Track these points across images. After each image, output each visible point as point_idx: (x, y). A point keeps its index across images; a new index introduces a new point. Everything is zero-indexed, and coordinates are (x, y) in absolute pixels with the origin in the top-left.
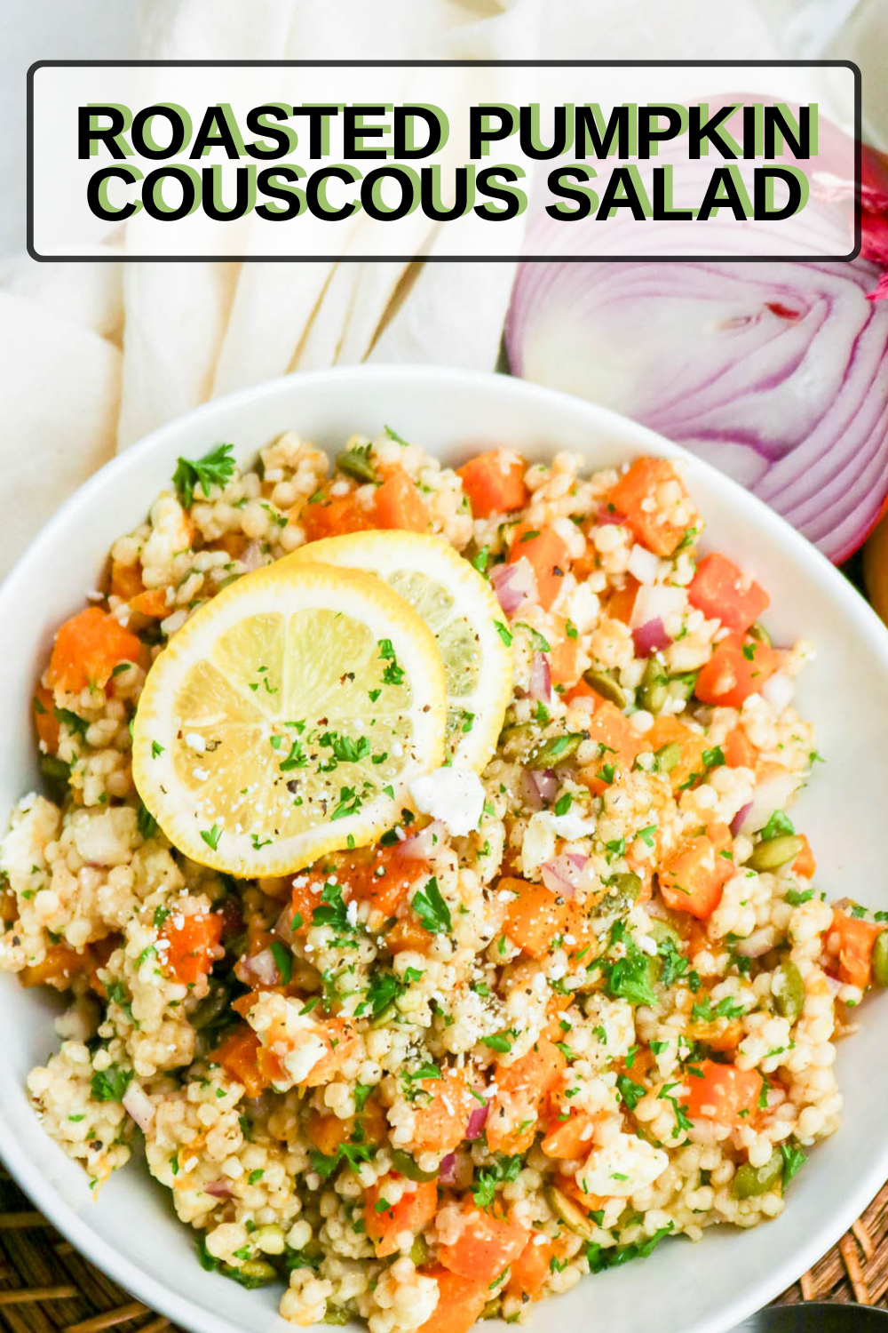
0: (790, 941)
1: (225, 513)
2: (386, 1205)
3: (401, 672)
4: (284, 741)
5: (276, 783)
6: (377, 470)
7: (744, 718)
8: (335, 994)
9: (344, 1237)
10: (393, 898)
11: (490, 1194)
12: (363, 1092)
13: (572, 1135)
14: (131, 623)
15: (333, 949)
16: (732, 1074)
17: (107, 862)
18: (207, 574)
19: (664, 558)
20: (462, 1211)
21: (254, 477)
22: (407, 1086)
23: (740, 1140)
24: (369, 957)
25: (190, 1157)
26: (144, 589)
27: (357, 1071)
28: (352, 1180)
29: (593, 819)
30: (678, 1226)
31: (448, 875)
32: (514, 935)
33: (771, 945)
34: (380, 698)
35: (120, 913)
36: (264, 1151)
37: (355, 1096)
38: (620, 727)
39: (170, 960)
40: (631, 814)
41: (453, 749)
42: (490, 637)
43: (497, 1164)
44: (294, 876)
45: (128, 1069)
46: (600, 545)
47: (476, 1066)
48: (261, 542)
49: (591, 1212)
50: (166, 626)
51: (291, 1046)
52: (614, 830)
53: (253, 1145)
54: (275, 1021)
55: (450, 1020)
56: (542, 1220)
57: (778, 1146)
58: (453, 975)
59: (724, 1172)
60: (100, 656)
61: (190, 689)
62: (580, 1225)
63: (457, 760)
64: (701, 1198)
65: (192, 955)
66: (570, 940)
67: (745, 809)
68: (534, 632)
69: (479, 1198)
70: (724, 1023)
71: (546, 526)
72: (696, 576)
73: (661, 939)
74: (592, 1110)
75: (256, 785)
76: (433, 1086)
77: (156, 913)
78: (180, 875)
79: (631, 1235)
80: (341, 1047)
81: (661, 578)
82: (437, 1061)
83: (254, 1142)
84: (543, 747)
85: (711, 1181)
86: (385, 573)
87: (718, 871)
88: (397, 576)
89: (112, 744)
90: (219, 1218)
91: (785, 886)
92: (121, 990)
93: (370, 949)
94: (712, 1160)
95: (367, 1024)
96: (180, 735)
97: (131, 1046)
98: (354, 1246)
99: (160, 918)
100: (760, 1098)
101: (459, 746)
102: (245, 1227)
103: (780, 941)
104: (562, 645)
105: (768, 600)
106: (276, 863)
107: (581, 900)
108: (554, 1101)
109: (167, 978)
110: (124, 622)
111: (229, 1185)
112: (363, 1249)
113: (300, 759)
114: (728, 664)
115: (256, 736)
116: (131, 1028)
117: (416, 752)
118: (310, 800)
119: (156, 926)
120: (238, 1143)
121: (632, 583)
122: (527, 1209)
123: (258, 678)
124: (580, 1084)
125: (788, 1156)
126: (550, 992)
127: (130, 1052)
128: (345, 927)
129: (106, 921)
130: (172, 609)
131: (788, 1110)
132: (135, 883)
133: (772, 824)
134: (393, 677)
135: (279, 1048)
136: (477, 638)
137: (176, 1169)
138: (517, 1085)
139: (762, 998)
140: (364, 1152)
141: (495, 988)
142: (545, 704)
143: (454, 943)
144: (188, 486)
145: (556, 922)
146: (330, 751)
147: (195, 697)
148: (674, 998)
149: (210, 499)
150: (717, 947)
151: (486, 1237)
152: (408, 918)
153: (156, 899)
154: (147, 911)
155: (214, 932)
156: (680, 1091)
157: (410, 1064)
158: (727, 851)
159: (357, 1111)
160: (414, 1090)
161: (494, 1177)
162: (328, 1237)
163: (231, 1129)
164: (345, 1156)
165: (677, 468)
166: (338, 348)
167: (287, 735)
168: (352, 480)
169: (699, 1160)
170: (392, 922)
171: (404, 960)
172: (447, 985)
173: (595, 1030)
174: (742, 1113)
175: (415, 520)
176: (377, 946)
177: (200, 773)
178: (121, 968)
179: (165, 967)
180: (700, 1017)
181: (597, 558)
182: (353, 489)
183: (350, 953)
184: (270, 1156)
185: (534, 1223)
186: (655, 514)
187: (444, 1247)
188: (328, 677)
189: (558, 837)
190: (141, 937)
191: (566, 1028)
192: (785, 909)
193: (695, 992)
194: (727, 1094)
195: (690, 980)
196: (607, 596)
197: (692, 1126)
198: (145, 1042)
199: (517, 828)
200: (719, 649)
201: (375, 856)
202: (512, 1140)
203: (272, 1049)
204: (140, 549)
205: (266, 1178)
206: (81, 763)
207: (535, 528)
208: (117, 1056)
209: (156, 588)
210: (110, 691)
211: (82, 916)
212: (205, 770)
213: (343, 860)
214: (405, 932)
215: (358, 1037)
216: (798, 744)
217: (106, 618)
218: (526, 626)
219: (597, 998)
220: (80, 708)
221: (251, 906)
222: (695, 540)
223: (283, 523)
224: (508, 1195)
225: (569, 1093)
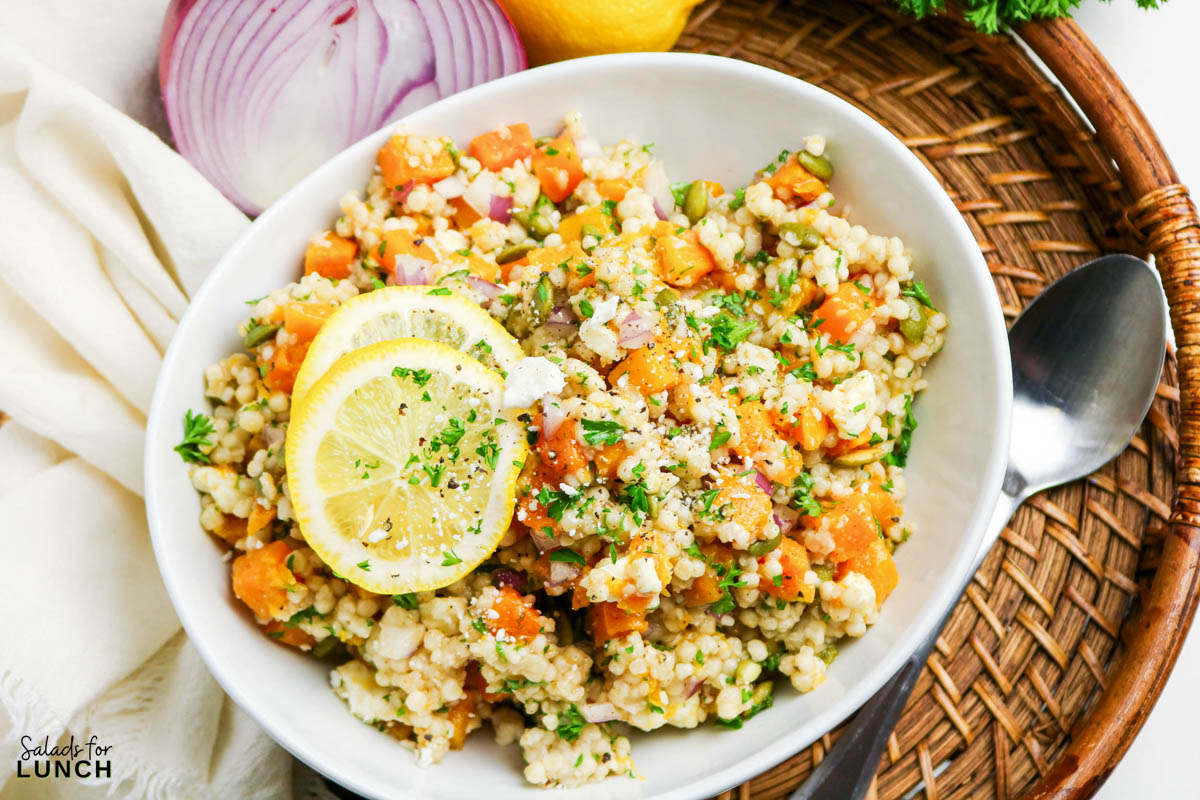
0: (765, 220)
1: (232, 439)
2: (780, 578)
3: (423, 371)
4: (416, 475)
5: (442, 496)
6: (272, 323)
7: (594, 177)
8: (614, 532)
9: (779, 620)
10: (576, 456)
11: (815, 503)
12: (695, 550)
13: (813, 425)
14: (263, 541)
15: (584, 516)
16: (836, 299)
17: (417, 643)
18: (266, 470)
19: (454, 173)
20: (815, 528)
21: (220, 410)
22: (711, 517)
23: (883, 318)
24: (605, 494)
25: (658, 696)
26: (245, 520)
27: (678, 546)
28: (746, 592)
29: (609, 294)
30: (909, 393)
31: (585, 409)
32: (653, 389)
33: (759, 234)
34: (431, 395)
35: (459, 653)
36: (686, 643)
37: (693, 556)
38: (551, 254)
39: (514, 635)
40: (622, 267)
41: (497, 366)
42: (436, 303)
43: (796, 489)
44: (515, 516)
45: (569, 707)
46: (418, 208)
47: (724, 465)
48: (267, 425)
49: (870, 442)
50: (283, 516)
51: (632, 581)
52: (626, 285)
53: (677, 649)
54: (607, 583)
55: (683, 464)
56: (853, 479)
57: (902, 296)
58: (655, 445)
59: (897, 342)
60: (272, 572)
61: (339, 521)
62: (874, 454)
63: (506, 367)
64: (904, 366)
65: (521, 619)
66: (680, 354)
67: (655, 205)
68: (451, 275)
69: (813, 513)
70: (796, 288)
71: (381, 237)
72: (479, 159)
73: (710, 302)
74: (805, 401)
75: (435, 509)
76: (722, 499)
77: (475, 627)
78: (458, 599)
79: (897, 428)
80: (655, 547)
81: (466, 182)
82: (705, 487)
83: (675, 647)
84: (536, 304)
85: (896, 353)
86: (349, 347)
87: (689, 242)
88: (356, 340)
89: (337, 598)
90: (709, 700)
91: (724, 207)
92: (511, 681)
93: (600, 491)
94: (883, 345)
95: (650, 522)
96: (366, 545)
97: (554, 696)
98: (790, 616)
99: (481, 627)
100: (862, 291)
101: (498, 361)
102: (728, 685)
103: (760, 227)
104: (471, 263)
105: (524, 124)
106: (498, 523)
107: (659, 331)
108: (782, 424)
109: (525, 644)
110: (259, 545)
111: (695, 680)
112: (795, 610)
113: (437, 471)
114: (550, 169)
115: (400, 492)
116: (542, 689)
117: (484, 390)
118: (470, 477)
119: (485, 632)
120: (670, 657)
121: (456, 202)
122: (839, 485)
123: (361, 470)
124: (782, 401)
125: (914, 293)
126: (706, 388)
127: (557, 699)
128: (575, 499)
129: (456, 666)
130: (275, 507)
131: (880, 278)
132: (444, 632)
133: (676, 194)
134: (423, 379)
135: (629, 589)
136: (432, 311)
137: (659, 709)
138: (756, 443)
139: (794, 255)
140: (734, 572)
141: (679, 424)
142: (504, 293)
143: (635, 430)
144: (196, 454)
145: (663, 356)
146: (444, 448)
147: (345, 521)
148: (756, 314)
149: (215, 444)
150: (739, 268)
151: (844, 521)
152: (598, 453)
153: (465, 624)
154: (470, 634)
155: (515, 594)
156: (825, 340)
157: (695, 507)
158: (677, 229)
159: (704, 562)
160: (717, 513)
161: (803, 495)
162: (772, 631)
163: (657, 657)
164: (729, 587)
165: (401, 132)
166: (171, 316)
167: (414, 471)
168: (267, 342)
169: (877, 353)
170: (593, 466)
171: (625, 470)
172: (658, 452)
173: (750, 373)
174: (866, 307)
175: (323, 313)
176: (602, 485)
177: (400, 545)
178: (497, 673)
179: (518, 641)
180: (782, 302)
181: (426, 216)
182: (274, 345)
183: (594, 506)
184: (693, 641)
185: (851, 486)
186: (423, 162)
187: (832, 553)
188: (393, 422)
189: (606, 324)
190: (484, 648)
191: (736, 391)
192: (740, 214)
193: (761, 298)
194: (847, 308)
195: (750, 297)
196: (454, 224)
197: (853, 345)
198: (559, 684)
199: (579, 350)
200: (537, 170)
201: (538, 454)
202: (791, 467)
203: (626, 595)
204: (217, 509)
205: (705, 651)
206: (336, 627)
207: (379, 243)
208: (555, 710)
209: (251, 510)
210: (301, 579)
211: (443, 681)
212: (401, 540)
213: (525, 478)
214: (605, 460)
215: (655, 532)
216: (632, 154)
217: (249, 556)
218: (443, 278)
219: (728, 361)
220: (298, 605)
221: (512, 560)
222: (455, 148)
223: (265, 403)
224: (821, 493)
225: (784, 411)
